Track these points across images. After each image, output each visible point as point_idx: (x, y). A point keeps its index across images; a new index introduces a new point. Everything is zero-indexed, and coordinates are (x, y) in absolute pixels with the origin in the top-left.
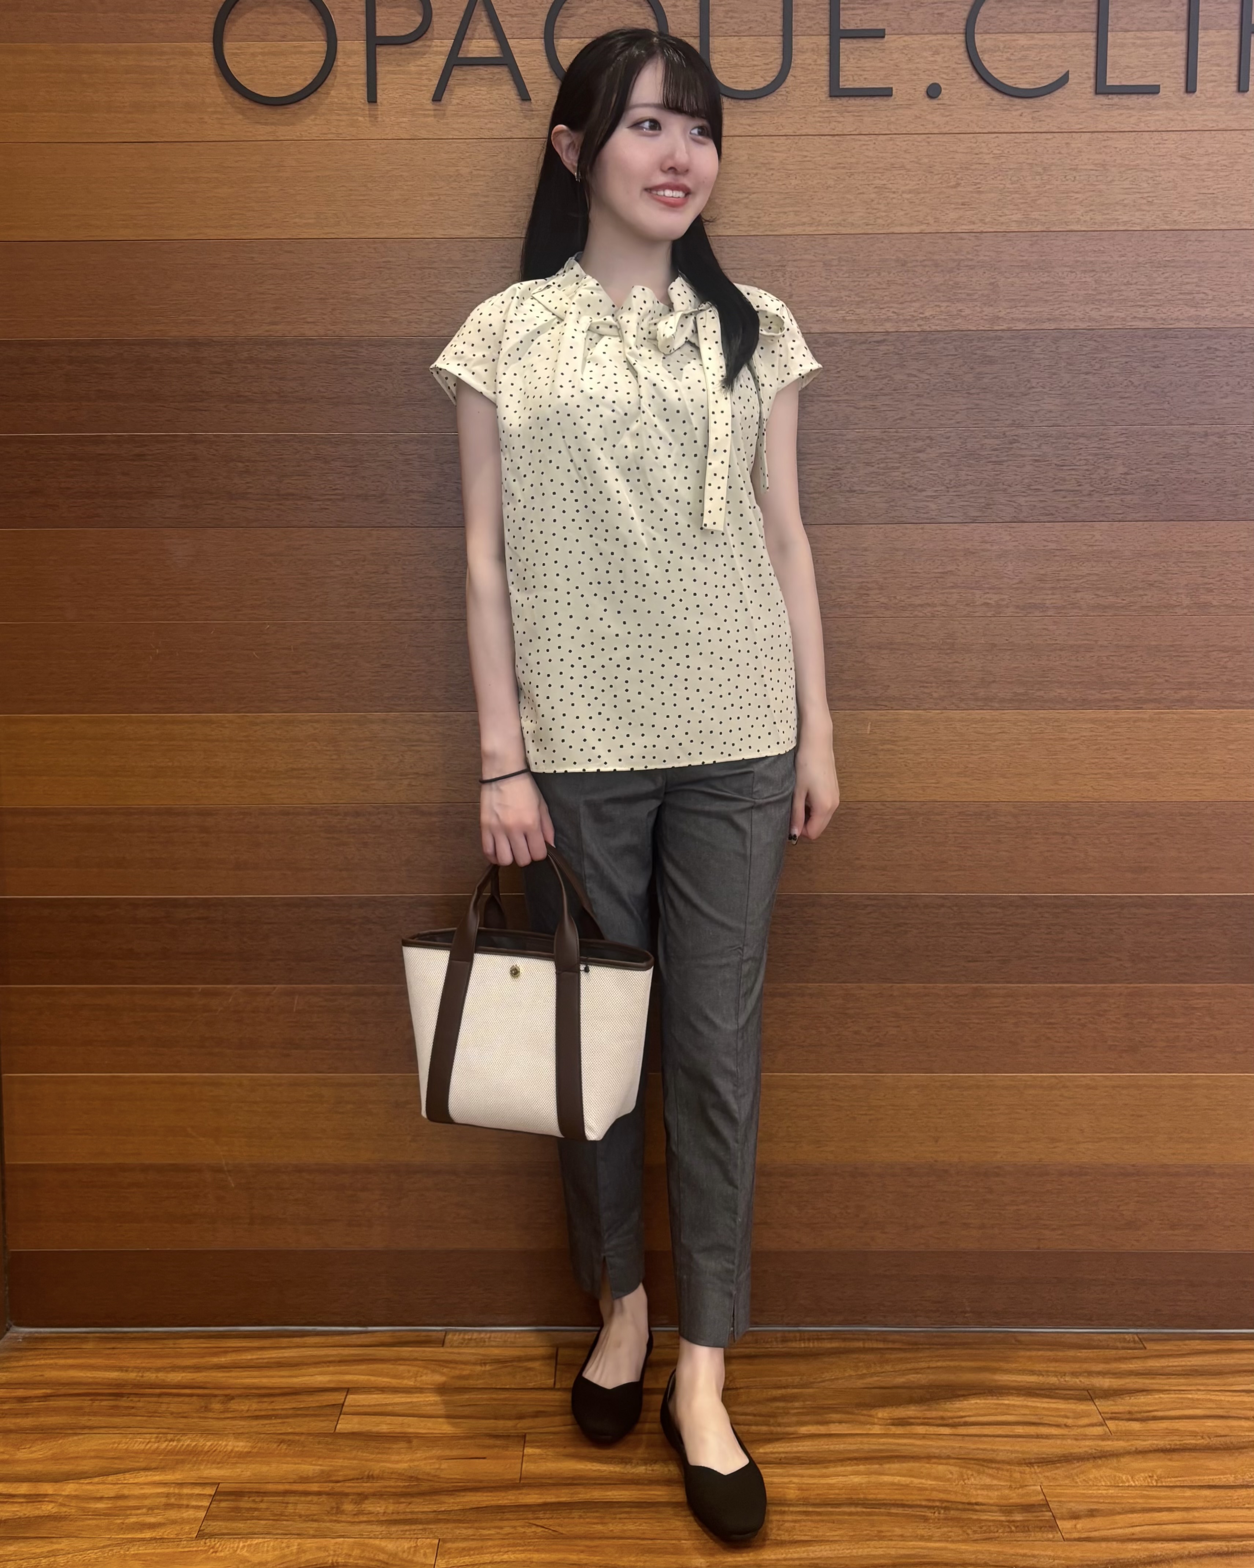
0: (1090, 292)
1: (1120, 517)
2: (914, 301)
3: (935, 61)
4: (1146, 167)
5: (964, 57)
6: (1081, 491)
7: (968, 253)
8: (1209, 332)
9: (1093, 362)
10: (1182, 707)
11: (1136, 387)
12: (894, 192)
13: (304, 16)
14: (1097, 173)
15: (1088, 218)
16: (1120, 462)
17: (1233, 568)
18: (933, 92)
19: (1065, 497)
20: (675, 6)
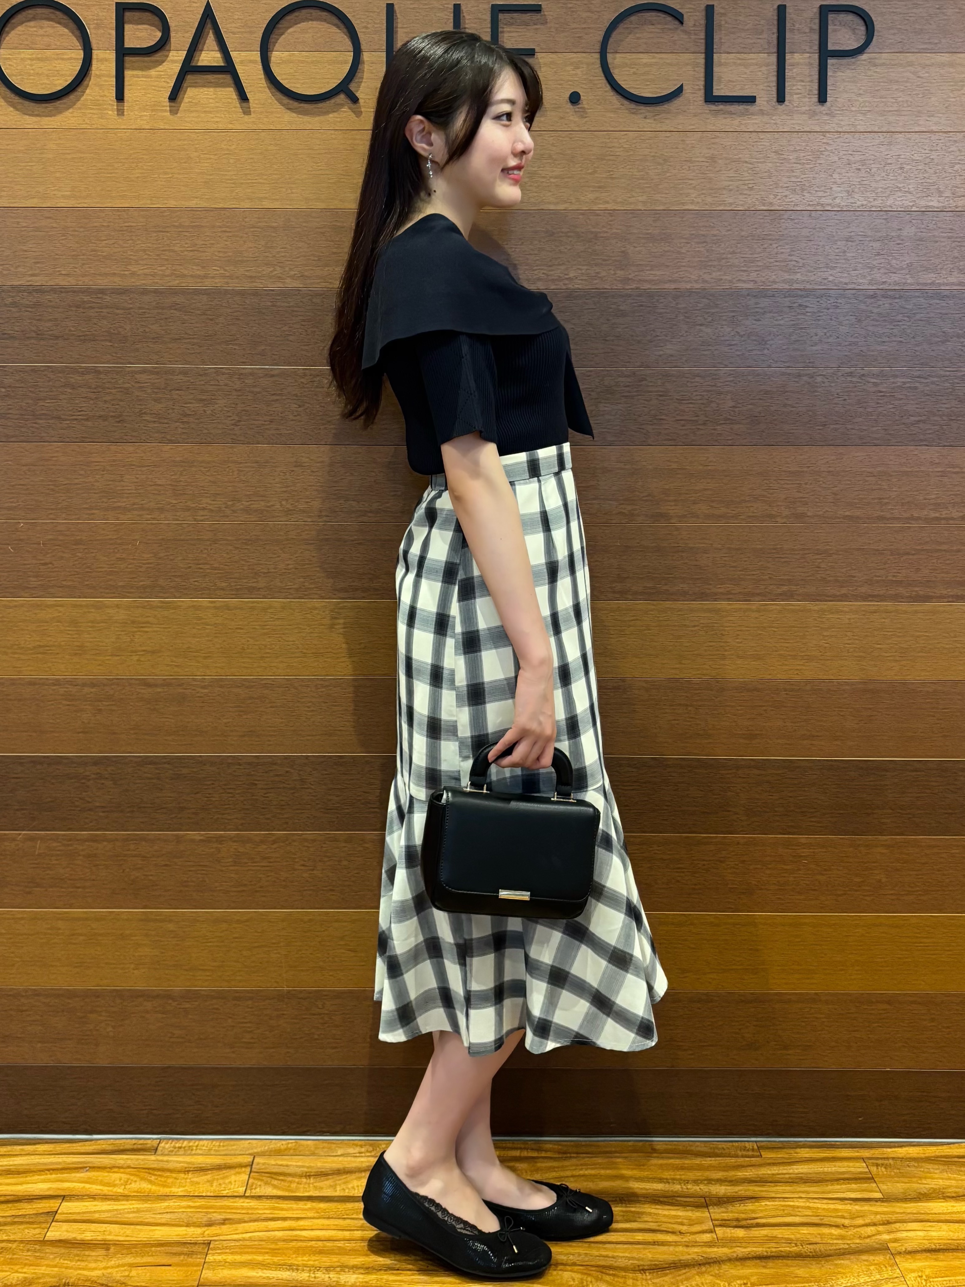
0: (703, 259)
1: (730, 442)
2: (559, 265)
3: (576, 74)
4: (747, 160)
5: (599, 71)
6: (697, 421)
7: (603, 227)
8: (800, 293)
9: (706, 316)
10: (783, 600)
11: (742, 336)
12: (544, 177)
13: (66, 30)
14: (707, 164)
15: (700, 200)
16: (729, 397)
17: (824, 485)
18: (575, 98)
19: (683, 426)
20: (366, 28)
